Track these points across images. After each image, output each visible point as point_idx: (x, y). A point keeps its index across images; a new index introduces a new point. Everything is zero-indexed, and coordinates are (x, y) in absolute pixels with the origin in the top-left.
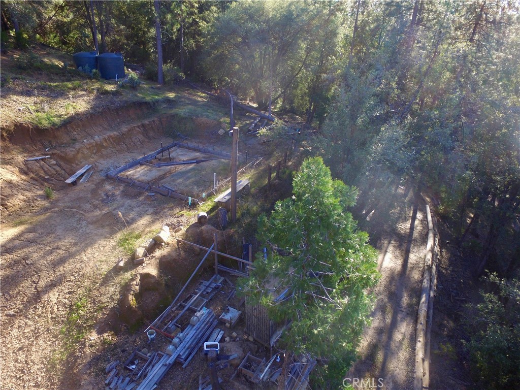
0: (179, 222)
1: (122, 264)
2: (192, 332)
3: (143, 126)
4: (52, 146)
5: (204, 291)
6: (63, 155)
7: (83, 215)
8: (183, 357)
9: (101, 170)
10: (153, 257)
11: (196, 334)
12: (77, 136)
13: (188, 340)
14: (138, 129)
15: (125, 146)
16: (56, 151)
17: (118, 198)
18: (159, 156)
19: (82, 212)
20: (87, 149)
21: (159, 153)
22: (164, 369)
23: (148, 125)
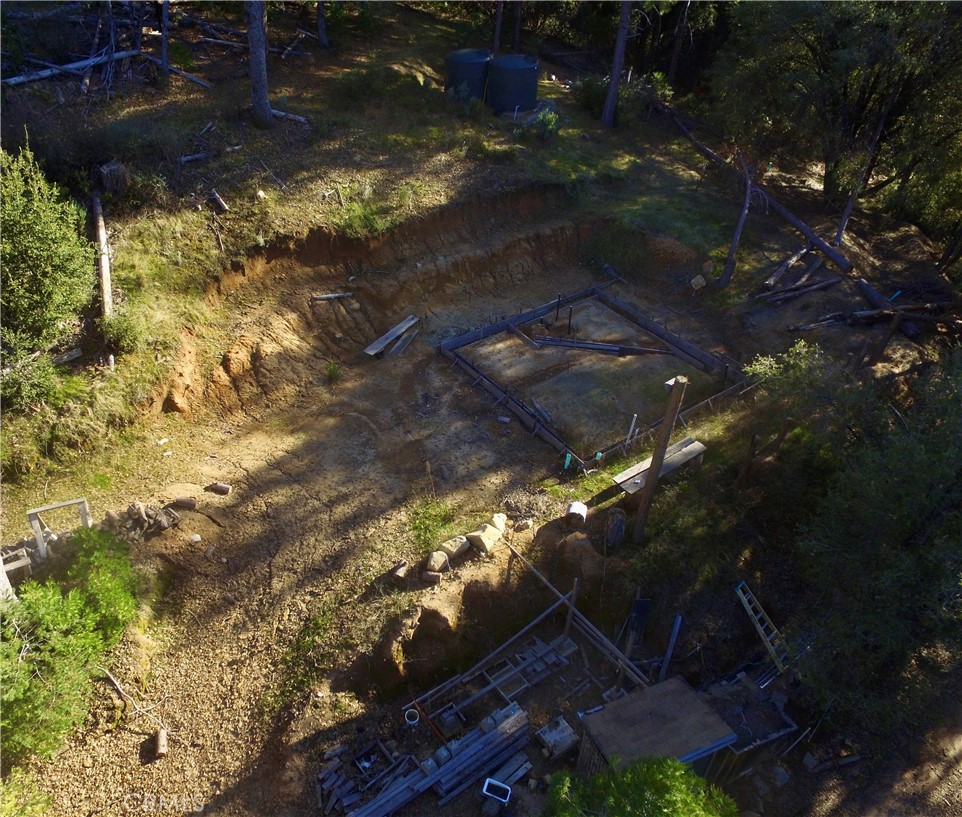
0: (530, 507)
1: (401, 573)
2: (477, 746)
3: (538, 238)
4: (361, 270)
5: (531, 664)
6: (374, 293)
7: (375, 434)
8: (445, 788)
9: (433, 333)
10: (457, 577)
11: (483, 752)
12: (407, 253)
13: (464, 758)
14: (526, 245)
15: (491, 280)
16: (365, 283)
17: (444, 411)
18: (549, 318)
19: (374, 427)
20: (419, 282)
21: (551, 309)
22: (408, 795)
23: (549, 237)
